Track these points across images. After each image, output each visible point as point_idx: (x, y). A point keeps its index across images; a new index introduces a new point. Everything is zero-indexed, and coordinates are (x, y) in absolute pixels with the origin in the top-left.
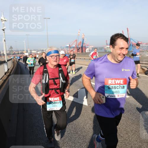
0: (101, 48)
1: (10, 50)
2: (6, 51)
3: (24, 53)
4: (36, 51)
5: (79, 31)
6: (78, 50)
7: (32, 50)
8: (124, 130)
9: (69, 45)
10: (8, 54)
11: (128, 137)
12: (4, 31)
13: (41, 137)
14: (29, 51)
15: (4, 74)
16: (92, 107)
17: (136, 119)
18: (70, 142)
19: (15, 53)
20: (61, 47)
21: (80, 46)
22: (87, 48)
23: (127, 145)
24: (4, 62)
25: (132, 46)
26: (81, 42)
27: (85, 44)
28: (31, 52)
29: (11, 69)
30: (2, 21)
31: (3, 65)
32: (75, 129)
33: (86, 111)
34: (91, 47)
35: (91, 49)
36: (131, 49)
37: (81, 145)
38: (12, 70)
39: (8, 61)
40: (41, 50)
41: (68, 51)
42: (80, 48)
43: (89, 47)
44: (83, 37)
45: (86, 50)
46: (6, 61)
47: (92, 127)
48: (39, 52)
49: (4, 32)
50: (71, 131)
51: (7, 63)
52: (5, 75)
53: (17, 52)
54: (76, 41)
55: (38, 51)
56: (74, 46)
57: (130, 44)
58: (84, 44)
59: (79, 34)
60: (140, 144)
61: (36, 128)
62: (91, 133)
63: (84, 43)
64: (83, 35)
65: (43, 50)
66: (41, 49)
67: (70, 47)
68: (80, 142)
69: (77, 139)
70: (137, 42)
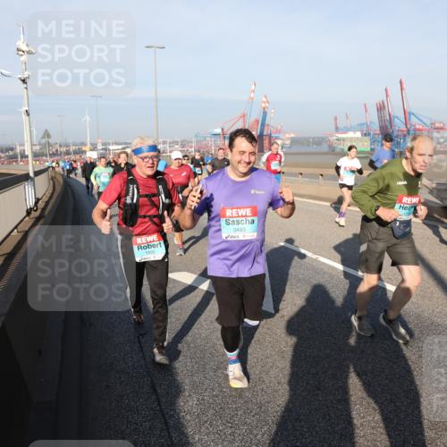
0: (319, 141)
1: (44, 141)
2: (32, 145)
3: (85, 152)
4: (120, 147)
5: (253, 87)
7: (109, 144)
9: (222, 130)
10: (36, 156)
12: (25, 85)
13: (133, 403)
14: (100, 147)
15: (25, 214)
16: (287, 318)
18: (217, 421)
19: (57, 151)
20: (196, 136)
22: (277, 138)
24: (26, 177)
26: (257, 121)
27: (270, 128)
28: (105, 149)
29: (45, 199)
30: (21, 53)
31: (23, 186)
33: (268, 329)
34: (287, 135)
35: (288, 142)
37: (251, 432)
38: (47, 203)
39: (37, 173)
43: (281, 136)
44: (263, 105)
46: (32, 175)
47: (287, 378)
48: (129, 150)
49: (26, 88)
51: (32, 179)
52: (27, 218)
53: (64, 149)
54: (244, 116)
57: (408, 131)
58: (266, 128)
59: (252, 95)
61: (117, 376)
62: (282, 397)
63: (268, 125)
67: (224, 135)
68: (249, 421)
69: (239, 413)
70: (428, 123)
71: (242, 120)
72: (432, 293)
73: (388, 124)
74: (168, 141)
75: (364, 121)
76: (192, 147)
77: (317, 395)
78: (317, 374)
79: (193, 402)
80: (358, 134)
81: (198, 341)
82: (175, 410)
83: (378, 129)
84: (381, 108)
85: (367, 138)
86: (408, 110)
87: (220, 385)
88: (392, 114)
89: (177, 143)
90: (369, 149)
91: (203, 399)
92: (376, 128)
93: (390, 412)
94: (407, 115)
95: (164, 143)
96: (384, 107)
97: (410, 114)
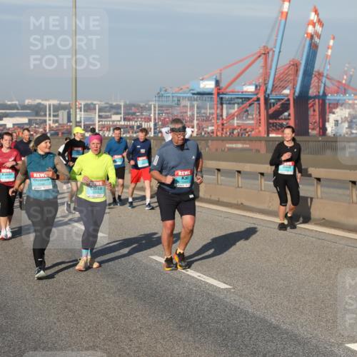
6: (276, 115)
9: (217, 83)
20: (160, 96)
21: (287, 92)
22: (339, 104)
26: (296, 65)
27: (324, 79)
40: (24, 107)
41: (207, 119)
42: (285, 107)
44: (310, 29)
45: (332, 118)
48: (9, 122)
54: (266, 54)
55: (6, 110)
56: (252, 89)
58: (314, 81)
63: (320, 75)
65: (38, 110)
66: (27, 102)
67: (220, 96)
71: (261, 62)
74: (98, 104)
76: (149, 120)
89: (116, 110)
95: (89, 108)
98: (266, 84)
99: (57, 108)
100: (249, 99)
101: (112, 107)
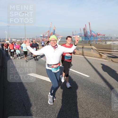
3: (6, 41)
4: (15, 40)
5: (51, 24)
7: (12, 39)
8: (85, 103)
9: (43, 35)
11: (88, 108)
13: (18, 110)
14: (10, 40)
17: (94, 93)
18: (41, 113)
20: (36, 37)
23: (86, 114)
25: (93, 36)
26: (52, 33)
28: (11, 40)
32: (46, 102)
34: (60, 37)
36: (92, 39)
37: (50, 116)
40: (20, 39)
43: (59, 37)
44: (54, 29)
48: (18, 41)
50: (43, 104)
54: (49, 31)
55: (17, 39)
56: (47, 36)
57: (91, 35)
59: (51, 26)
60: (97, 113)
62: (59, 106)
63: (55, 34)
64: (54, 27)
65: (21, 39)
66: (20, 38)
67: (43, 37)
68: (50, 113)
69: (47, 111)
70: (96, 33)
71: (48, 33)
72: (97, 77)
73: (86, 34)
74: (29, 38)
75: (80, 33)
77: (68, 105)
78: (68, 99)
79: (35, 108)
80: (79, 36)
81: (36, 92)
82: (30, 111)
83: (84, 35)
84: (84, 29)
85: (81, 37)
86: (91, 30)
87: (42, 103)
88: (87, 31)
89: (31, 39)
90: (81, 40)
91: (38, 107)
92: (83, 35)
93: (87, 108)
94: (91, 32)
95: (27, 39)
96: (85, 29)
97: (92, 31)
98: (49, 35)
99: (24, 39)
100: (47, 37)
101: (30, 38)
